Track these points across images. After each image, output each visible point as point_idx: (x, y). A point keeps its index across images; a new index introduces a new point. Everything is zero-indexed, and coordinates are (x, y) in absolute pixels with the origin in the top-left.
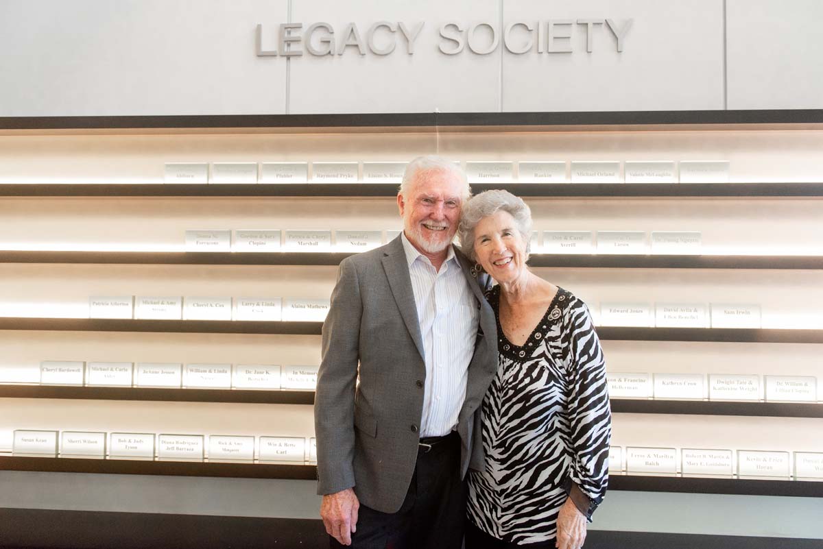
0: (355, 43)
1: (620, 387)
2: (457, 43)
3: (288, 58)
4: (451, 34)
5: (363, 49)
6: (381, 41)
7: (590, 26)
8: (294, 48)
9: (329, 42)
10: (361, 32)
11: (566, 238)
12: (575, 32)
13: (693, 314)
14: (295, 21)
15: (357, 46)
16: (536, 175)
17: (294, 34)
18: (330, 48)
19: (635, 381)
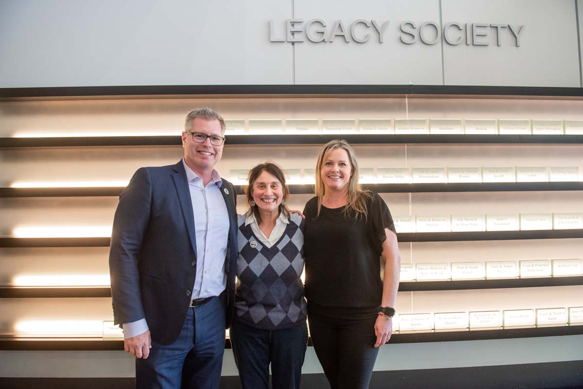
0: (342, 34)
1: (533, 270)
2: (413, 36)
3: (293, 43)
4: (407, 29)
5: (348, 38)
6: (360, 33)
7: (499, 28)
8: (298, 37)
9: (323, 33)
10: (346, 27)
11: (497, 172)
12: (490, 32)
13: (576, 220)
14: (297, 18)
15: (343, 36)
16: (477, 129)
17: (297, 27)
18: (325, 37)
19: (541, 265)
